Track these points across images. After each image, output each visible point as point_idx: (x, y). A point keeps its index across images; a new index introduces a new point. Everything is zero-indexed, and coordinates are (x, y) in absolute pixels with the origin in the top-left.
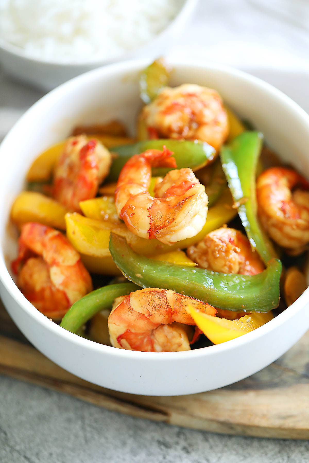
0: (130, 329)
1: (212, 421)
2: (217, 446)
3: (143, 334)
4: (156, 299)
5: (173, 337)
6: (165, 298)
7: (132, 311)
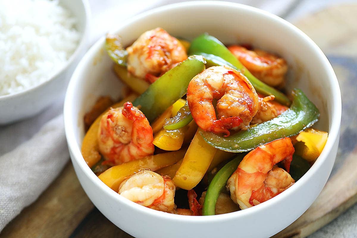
0: (253, 190)
1: (325, 215)
2: (335, 231)
3: (261, 188)
4: (258, 155)
5: (280, 175)
6: (263, 152)
7: (249, 175)
